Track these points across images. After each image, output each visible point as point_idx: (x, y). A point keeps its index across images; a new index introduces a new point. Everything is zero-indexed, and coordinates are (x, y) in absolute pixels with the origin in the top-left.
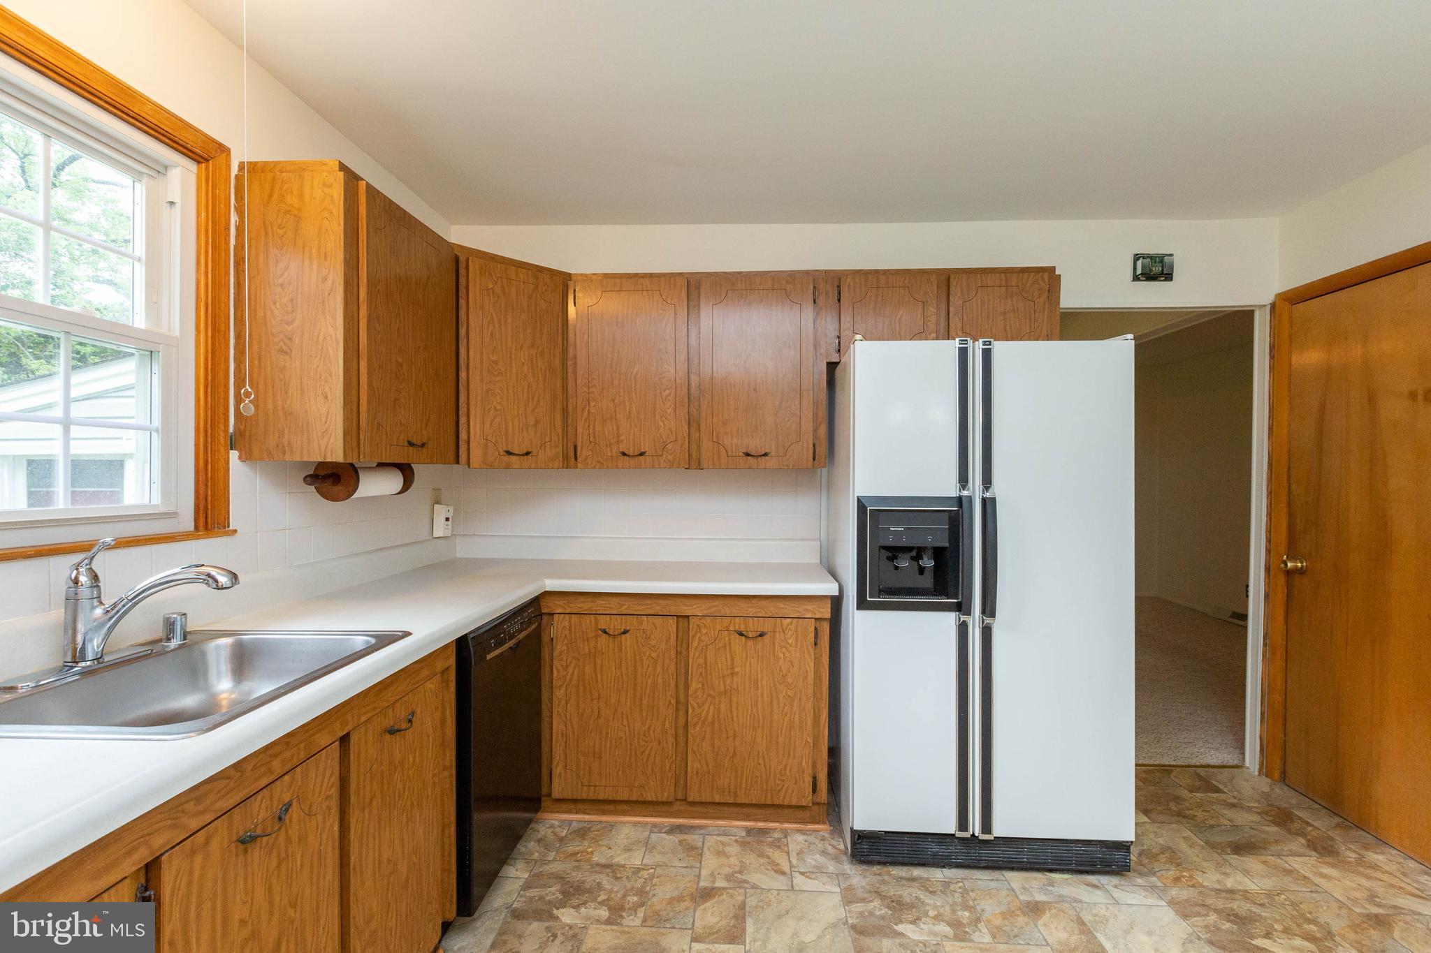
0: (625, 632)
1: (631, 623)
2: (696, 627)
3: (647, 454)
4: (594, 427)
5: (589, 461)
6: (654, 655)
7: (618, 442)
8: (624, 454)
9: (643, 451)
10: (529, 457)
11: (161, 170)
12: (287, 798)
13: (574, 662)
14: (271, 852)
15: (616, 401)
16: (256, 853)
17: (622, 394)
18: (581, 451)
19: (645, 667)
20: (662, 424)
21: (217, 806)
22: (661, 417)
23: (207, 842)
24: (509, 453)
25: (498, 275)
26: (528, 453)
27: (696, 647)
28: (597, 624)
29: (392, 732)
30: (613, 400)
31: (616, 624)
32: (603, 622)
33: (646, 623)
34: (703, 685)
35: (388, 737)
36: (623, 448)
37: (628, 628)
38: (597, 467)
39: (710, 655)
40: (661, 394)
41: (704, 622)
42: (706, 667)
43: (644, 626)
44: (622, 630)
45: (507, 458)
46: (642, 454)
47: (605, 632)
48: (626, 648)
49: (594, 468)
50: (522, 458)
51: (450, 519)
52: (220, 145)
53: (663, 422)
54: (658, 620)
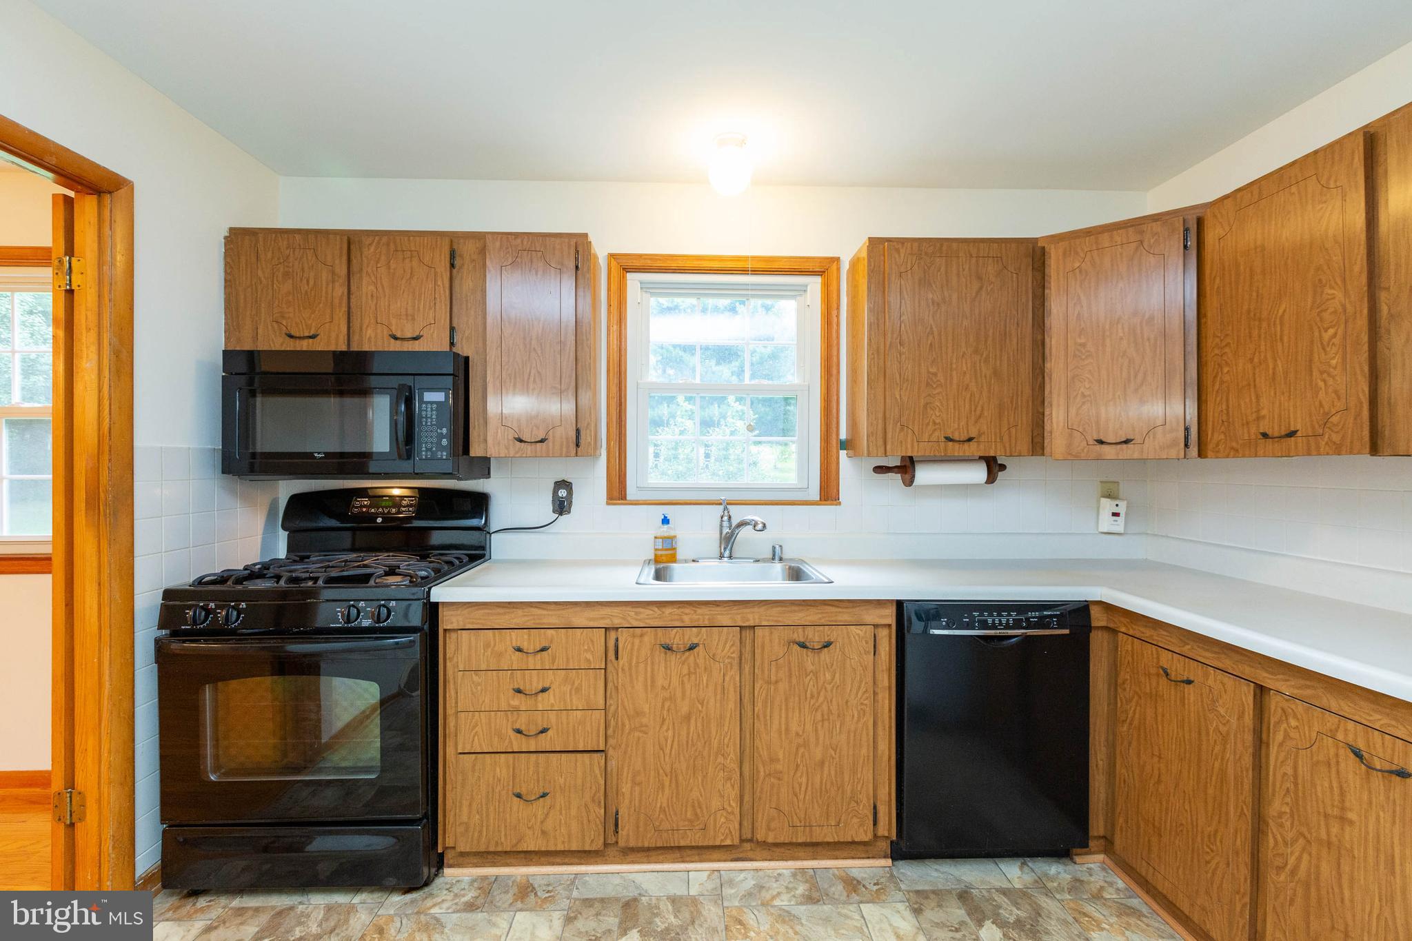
0: (1189, 682)
1: (1194, 672)
2: (1279, 710)
3: (1299, 434)
4: (1227, 400)
5: (1221, 447)
6: (1223, 729)
7: (1259, 418)
8: (1265, 435)
9: (1292, 429)
10: (1130, 446)
11: (803, 289)
12: (695, 641)
13: (1136, 698)
14: (683, 664)
15: (1256, 360)
16: (673, 658)
17: (1263, 348)
18: (1212, 434)
19: (1212, 742)
20: (1321, 384)
21: (647, 621)
22: (1322, 373)
23: (642, 635)
24: (1101, 442)
25: (1086, 250)
26: (1127, 442)
27: (1281, 745)
28: (1158, 658)
29: (803, 646)
30: (1251, 360)
31: (1179, 668)
32: (1166, 659)
33: (1214, 679)
34: (1291, 810)
35: (796, 647)
36: (1264, 426)
37: (1192, 679)
38: (1232, 453)
39: (1303, 769)
40: (1321, 337)
41: (1293, 706)
42: (1296, 784)
43: (1210, 682)
44: (1185, 678)
45: (1098, 447)
46: (1292, 434)
47: (1167, 674)
48: (1189, 704)
49: (1227, 457)
50: (1119, 446)
51: (1122, 514)
52: (832, 258)
53: (1324, 381)
54: (1229, 681)
